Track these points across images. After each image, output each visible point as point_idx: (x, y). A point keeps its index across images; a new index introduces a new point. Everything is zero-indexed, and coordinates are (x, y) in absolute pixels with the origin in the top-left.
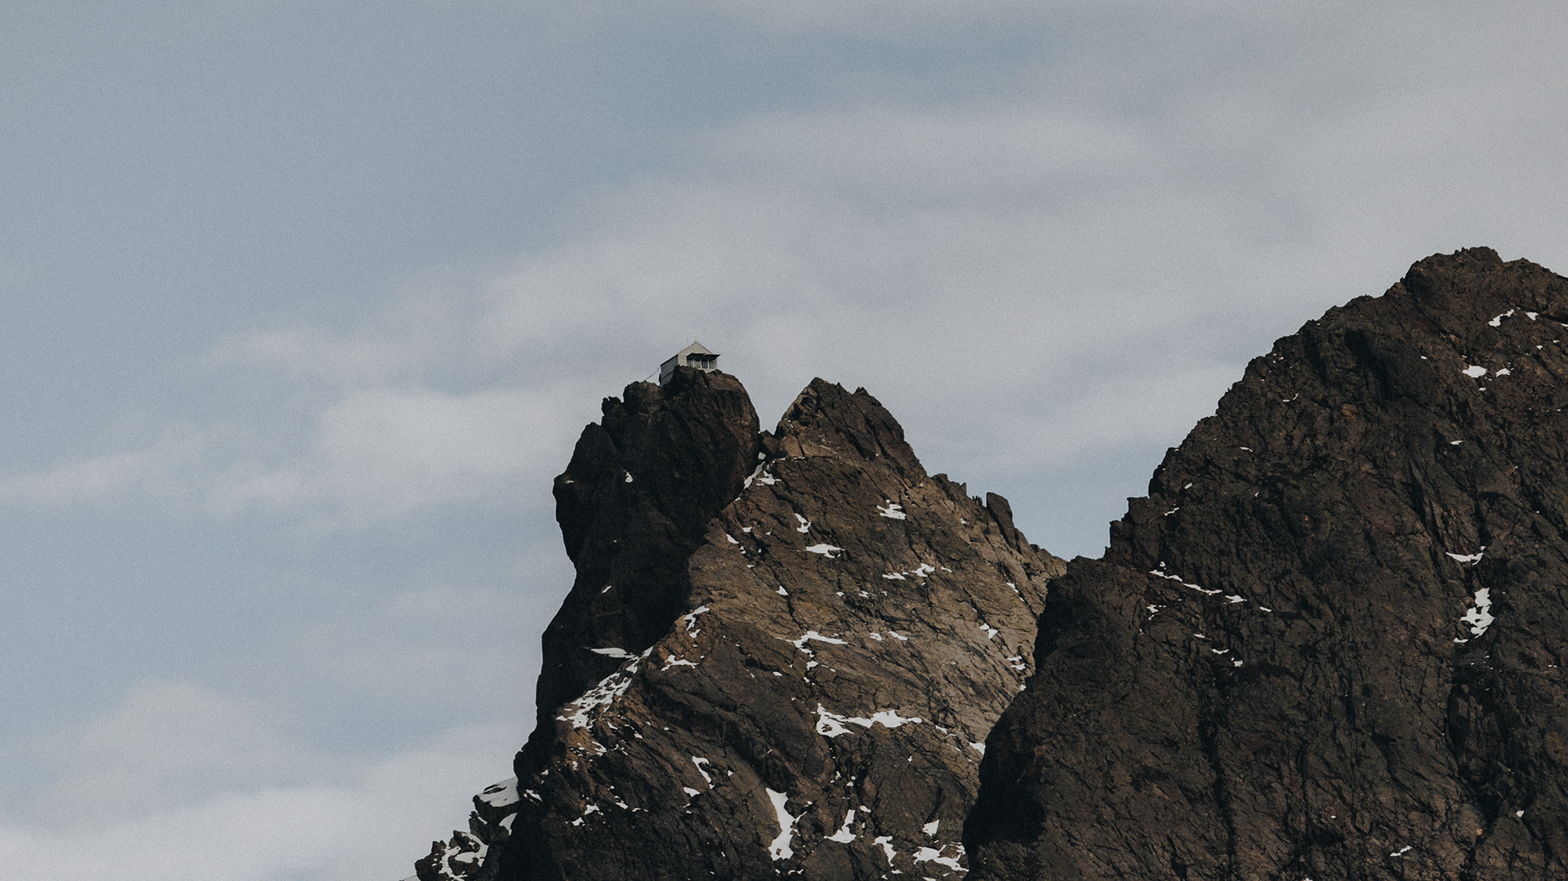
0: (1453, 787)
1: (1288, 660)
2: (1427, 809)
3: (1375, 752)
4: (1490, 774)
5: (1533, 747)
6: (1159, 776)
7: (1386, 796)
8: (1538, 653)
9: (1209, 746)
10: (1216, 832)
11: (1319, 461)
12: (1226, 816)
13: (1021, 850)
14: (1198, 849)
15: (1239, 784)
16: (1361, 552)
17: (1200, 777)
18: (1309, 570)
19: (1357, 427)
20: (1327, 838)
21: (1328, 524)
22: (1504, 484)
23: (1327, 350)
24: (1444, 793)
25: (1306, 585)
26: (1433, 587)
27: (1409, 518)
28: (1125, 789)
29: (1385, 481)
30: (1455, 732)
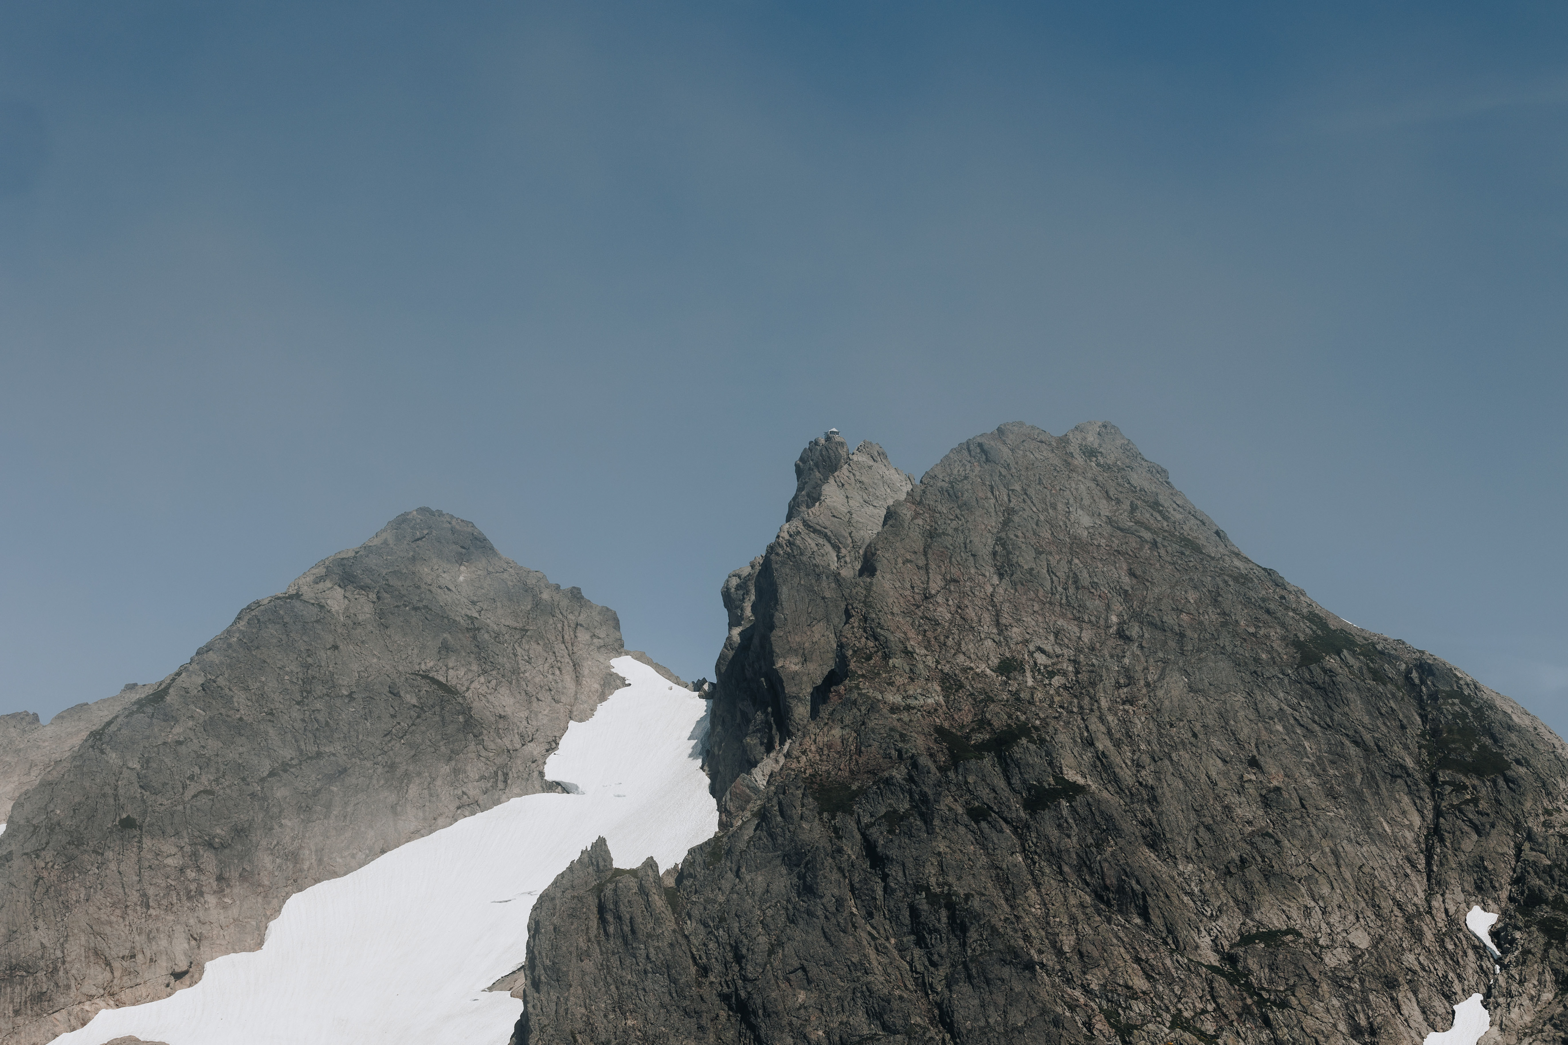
0: (992, 570)
1: (950, 531)
2: (984, 575)
3: (971, 558)
4: (1003, 567)
5: (1015, 560)
6: (911, 561)
7: (973, 571)
8: (1020, 534)
9: (925, 554)
10: (924, 578)
11: (966, 478)
12: (928, 573)
13: (868, 580)
14: (918, 582)
15: (933, 566)
16: (974, 503)
17: (922, 562)
18: (959, 507)
19: (978, 468)
20: (955, 581)
21: (966, 494)
22: (1017, 487)
23: (972, 447)
24: (989, 571)
25: (958, 511)
26: (993, 514)
27: (989, 494)
28: (900, 565)
29: (984, 484)
30: (995, 554)
